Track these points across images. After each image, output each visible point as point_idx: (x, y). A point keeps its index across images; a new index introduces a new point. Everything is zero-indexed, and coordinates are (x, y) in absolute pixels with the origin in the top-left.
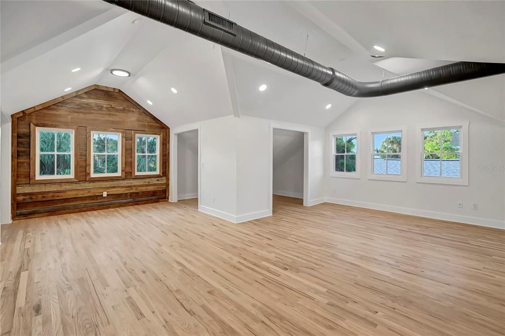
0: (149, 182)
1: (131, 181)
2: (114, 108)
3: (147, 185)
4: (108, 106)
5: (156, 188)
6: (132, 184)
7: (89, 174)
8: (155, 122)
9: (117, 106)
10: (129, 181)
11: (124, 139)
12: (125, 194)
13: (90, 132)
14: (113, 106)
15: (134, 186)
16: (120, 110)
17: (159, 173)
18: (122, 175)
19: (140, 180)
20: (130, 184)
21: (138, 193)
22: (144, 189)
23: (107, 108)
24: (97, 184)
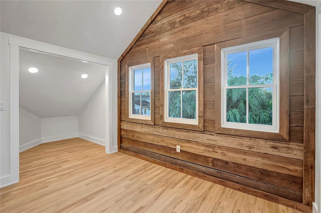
0: (250, 147)
1: (215, 137)
2: (189, 17)
3: (245, 153)
4: (181, 19)
5: (269, 165)
6: (215, 143)
7: (162, 117)
8: (266, 9)
9: (192, 13)
10: (211, 137)
11: (202, 62)
12: (206, 157)
13: (163, 62)
14: (187, 15)
15: (220, 147)
16: (197, 17)
17: (277, 131)
18: (199, 123)
19: (230, 139)
20: (212, 142)
21: (227, 163)
22: (238, 158)
23: (180, 21)
24: (171, 133)
